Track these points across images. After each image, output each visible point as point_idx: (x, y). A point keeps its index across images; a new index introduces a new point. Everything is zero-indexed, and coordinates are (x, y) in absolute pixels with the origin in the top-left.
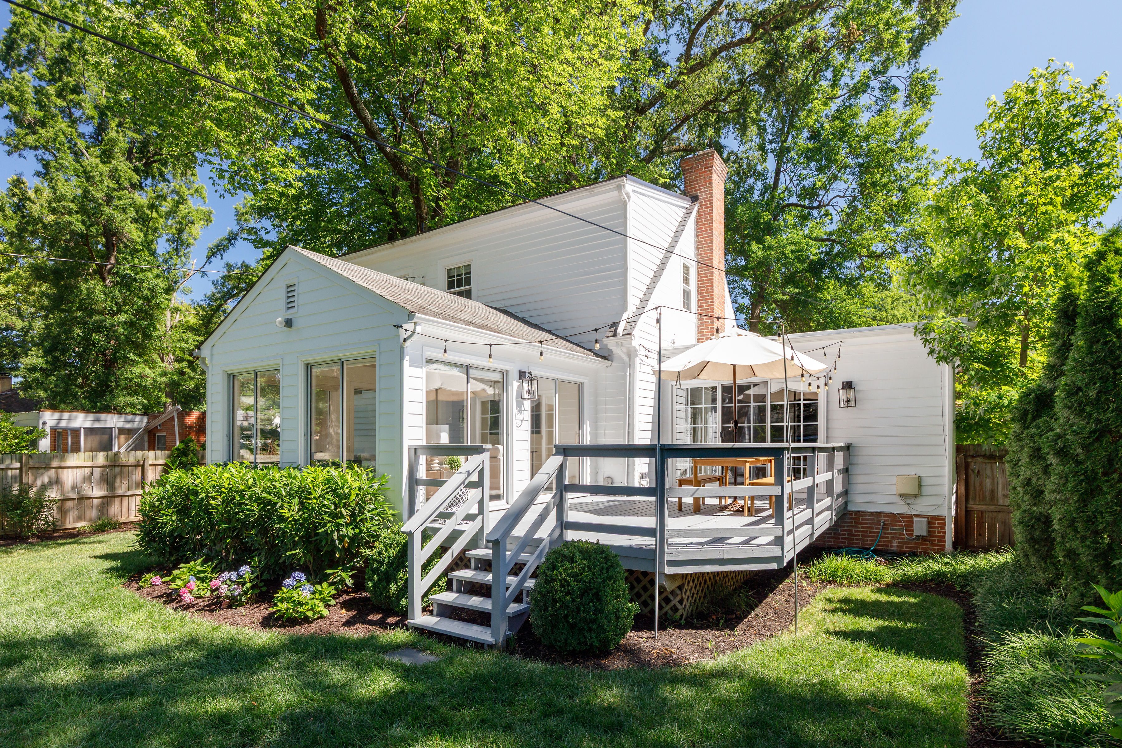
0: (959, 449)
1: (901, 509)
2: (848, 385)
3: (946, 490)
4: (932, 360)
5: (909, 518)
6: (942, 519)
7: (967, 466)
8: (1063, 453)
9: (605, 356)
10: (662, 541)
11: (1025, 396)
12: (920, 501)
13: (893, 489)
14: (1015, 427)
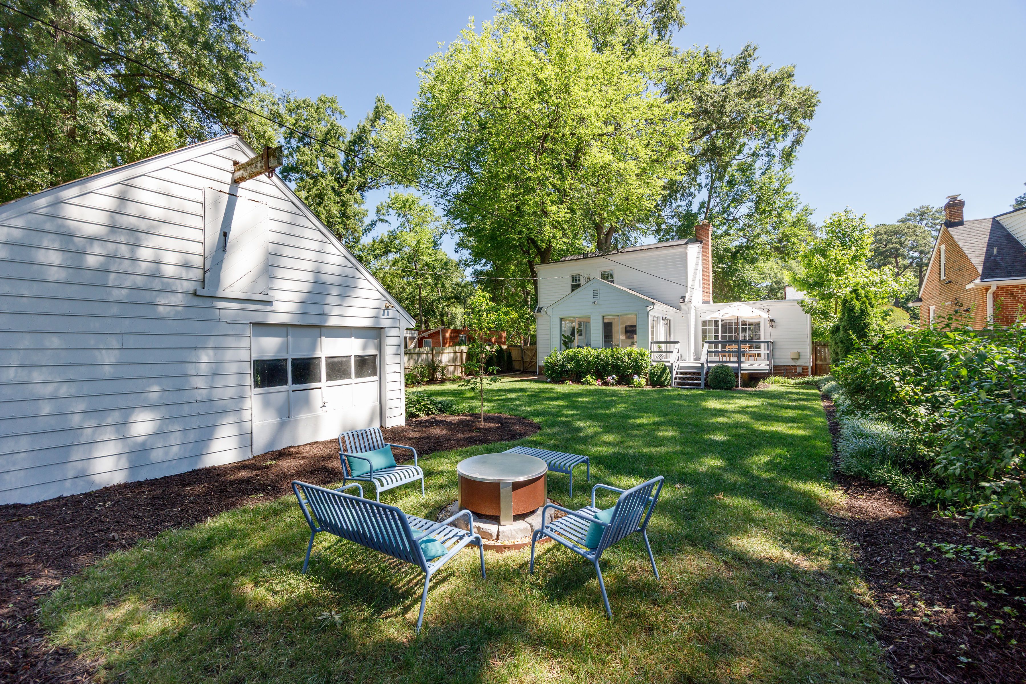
0: (813, 343)
1: (794, 364)
2: (772, 320)
3: (809, 357)
4: (803, 312)
5: (795, 367)
6: (807, 367)
7: (816, 348)
8: (842, 342)
9: (679, 309)
10: (740, 365)
11: (834, 326)
12: (799, 361)
13: (789, 357)
14: (831, 335)
